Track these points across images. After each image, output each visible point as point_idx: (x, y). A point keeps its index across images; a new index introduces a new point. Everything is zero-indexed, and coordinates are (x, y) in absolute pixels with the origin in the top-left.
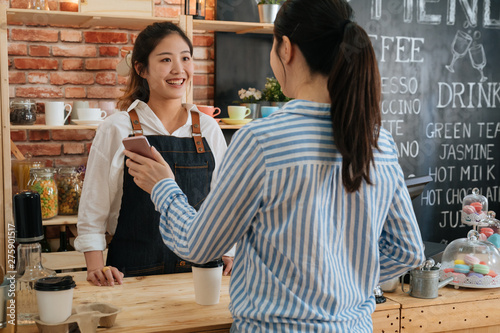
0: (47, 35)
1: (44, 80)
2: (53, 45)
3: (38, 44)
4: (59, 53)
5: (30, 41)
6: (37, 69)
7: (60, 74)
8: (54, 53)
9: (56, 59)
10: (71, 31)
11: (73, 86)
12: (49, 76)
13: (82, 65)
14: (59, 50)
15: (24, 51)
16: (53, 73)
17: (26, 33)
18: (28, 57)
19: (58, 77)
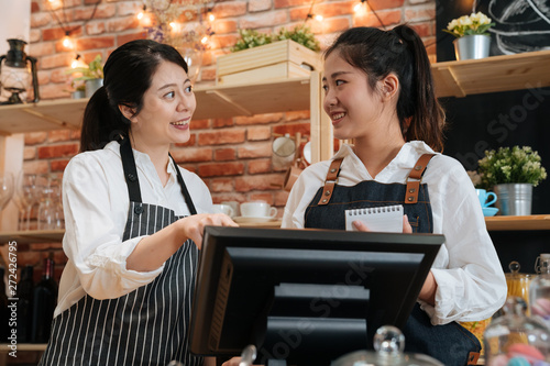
0: (234, 136)
1: (228, 187)
2: (239, 147)
3: (224, 147)
4: (245, 155)
5: (215, 145)
6: (222, 175)
7: (246, 179)
8: (240, 155)
9: (242, 162)
10: (259, 128)
11: (259, 193)
12: (234, 182)
13: (270, 165)
14: (245, 151)
15: (209, 156)
16: (238, 178)
17: (212, 136)
18: (213, 163)
19: (244, 183)
